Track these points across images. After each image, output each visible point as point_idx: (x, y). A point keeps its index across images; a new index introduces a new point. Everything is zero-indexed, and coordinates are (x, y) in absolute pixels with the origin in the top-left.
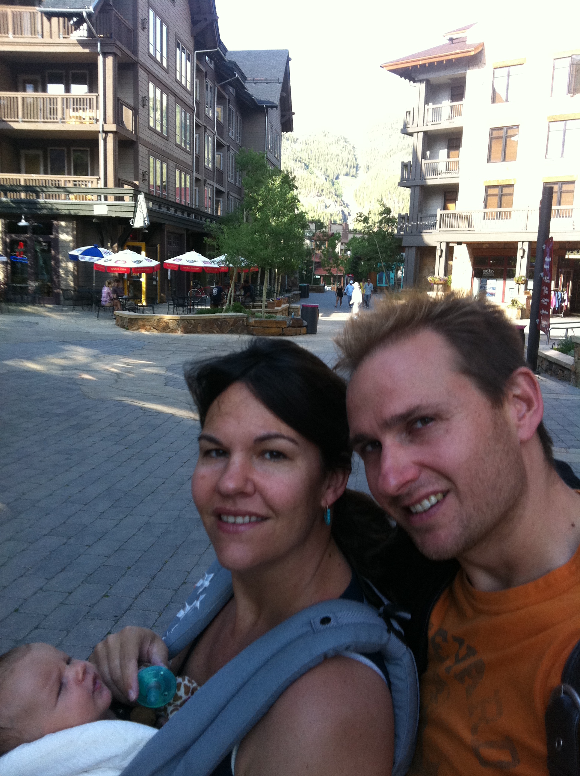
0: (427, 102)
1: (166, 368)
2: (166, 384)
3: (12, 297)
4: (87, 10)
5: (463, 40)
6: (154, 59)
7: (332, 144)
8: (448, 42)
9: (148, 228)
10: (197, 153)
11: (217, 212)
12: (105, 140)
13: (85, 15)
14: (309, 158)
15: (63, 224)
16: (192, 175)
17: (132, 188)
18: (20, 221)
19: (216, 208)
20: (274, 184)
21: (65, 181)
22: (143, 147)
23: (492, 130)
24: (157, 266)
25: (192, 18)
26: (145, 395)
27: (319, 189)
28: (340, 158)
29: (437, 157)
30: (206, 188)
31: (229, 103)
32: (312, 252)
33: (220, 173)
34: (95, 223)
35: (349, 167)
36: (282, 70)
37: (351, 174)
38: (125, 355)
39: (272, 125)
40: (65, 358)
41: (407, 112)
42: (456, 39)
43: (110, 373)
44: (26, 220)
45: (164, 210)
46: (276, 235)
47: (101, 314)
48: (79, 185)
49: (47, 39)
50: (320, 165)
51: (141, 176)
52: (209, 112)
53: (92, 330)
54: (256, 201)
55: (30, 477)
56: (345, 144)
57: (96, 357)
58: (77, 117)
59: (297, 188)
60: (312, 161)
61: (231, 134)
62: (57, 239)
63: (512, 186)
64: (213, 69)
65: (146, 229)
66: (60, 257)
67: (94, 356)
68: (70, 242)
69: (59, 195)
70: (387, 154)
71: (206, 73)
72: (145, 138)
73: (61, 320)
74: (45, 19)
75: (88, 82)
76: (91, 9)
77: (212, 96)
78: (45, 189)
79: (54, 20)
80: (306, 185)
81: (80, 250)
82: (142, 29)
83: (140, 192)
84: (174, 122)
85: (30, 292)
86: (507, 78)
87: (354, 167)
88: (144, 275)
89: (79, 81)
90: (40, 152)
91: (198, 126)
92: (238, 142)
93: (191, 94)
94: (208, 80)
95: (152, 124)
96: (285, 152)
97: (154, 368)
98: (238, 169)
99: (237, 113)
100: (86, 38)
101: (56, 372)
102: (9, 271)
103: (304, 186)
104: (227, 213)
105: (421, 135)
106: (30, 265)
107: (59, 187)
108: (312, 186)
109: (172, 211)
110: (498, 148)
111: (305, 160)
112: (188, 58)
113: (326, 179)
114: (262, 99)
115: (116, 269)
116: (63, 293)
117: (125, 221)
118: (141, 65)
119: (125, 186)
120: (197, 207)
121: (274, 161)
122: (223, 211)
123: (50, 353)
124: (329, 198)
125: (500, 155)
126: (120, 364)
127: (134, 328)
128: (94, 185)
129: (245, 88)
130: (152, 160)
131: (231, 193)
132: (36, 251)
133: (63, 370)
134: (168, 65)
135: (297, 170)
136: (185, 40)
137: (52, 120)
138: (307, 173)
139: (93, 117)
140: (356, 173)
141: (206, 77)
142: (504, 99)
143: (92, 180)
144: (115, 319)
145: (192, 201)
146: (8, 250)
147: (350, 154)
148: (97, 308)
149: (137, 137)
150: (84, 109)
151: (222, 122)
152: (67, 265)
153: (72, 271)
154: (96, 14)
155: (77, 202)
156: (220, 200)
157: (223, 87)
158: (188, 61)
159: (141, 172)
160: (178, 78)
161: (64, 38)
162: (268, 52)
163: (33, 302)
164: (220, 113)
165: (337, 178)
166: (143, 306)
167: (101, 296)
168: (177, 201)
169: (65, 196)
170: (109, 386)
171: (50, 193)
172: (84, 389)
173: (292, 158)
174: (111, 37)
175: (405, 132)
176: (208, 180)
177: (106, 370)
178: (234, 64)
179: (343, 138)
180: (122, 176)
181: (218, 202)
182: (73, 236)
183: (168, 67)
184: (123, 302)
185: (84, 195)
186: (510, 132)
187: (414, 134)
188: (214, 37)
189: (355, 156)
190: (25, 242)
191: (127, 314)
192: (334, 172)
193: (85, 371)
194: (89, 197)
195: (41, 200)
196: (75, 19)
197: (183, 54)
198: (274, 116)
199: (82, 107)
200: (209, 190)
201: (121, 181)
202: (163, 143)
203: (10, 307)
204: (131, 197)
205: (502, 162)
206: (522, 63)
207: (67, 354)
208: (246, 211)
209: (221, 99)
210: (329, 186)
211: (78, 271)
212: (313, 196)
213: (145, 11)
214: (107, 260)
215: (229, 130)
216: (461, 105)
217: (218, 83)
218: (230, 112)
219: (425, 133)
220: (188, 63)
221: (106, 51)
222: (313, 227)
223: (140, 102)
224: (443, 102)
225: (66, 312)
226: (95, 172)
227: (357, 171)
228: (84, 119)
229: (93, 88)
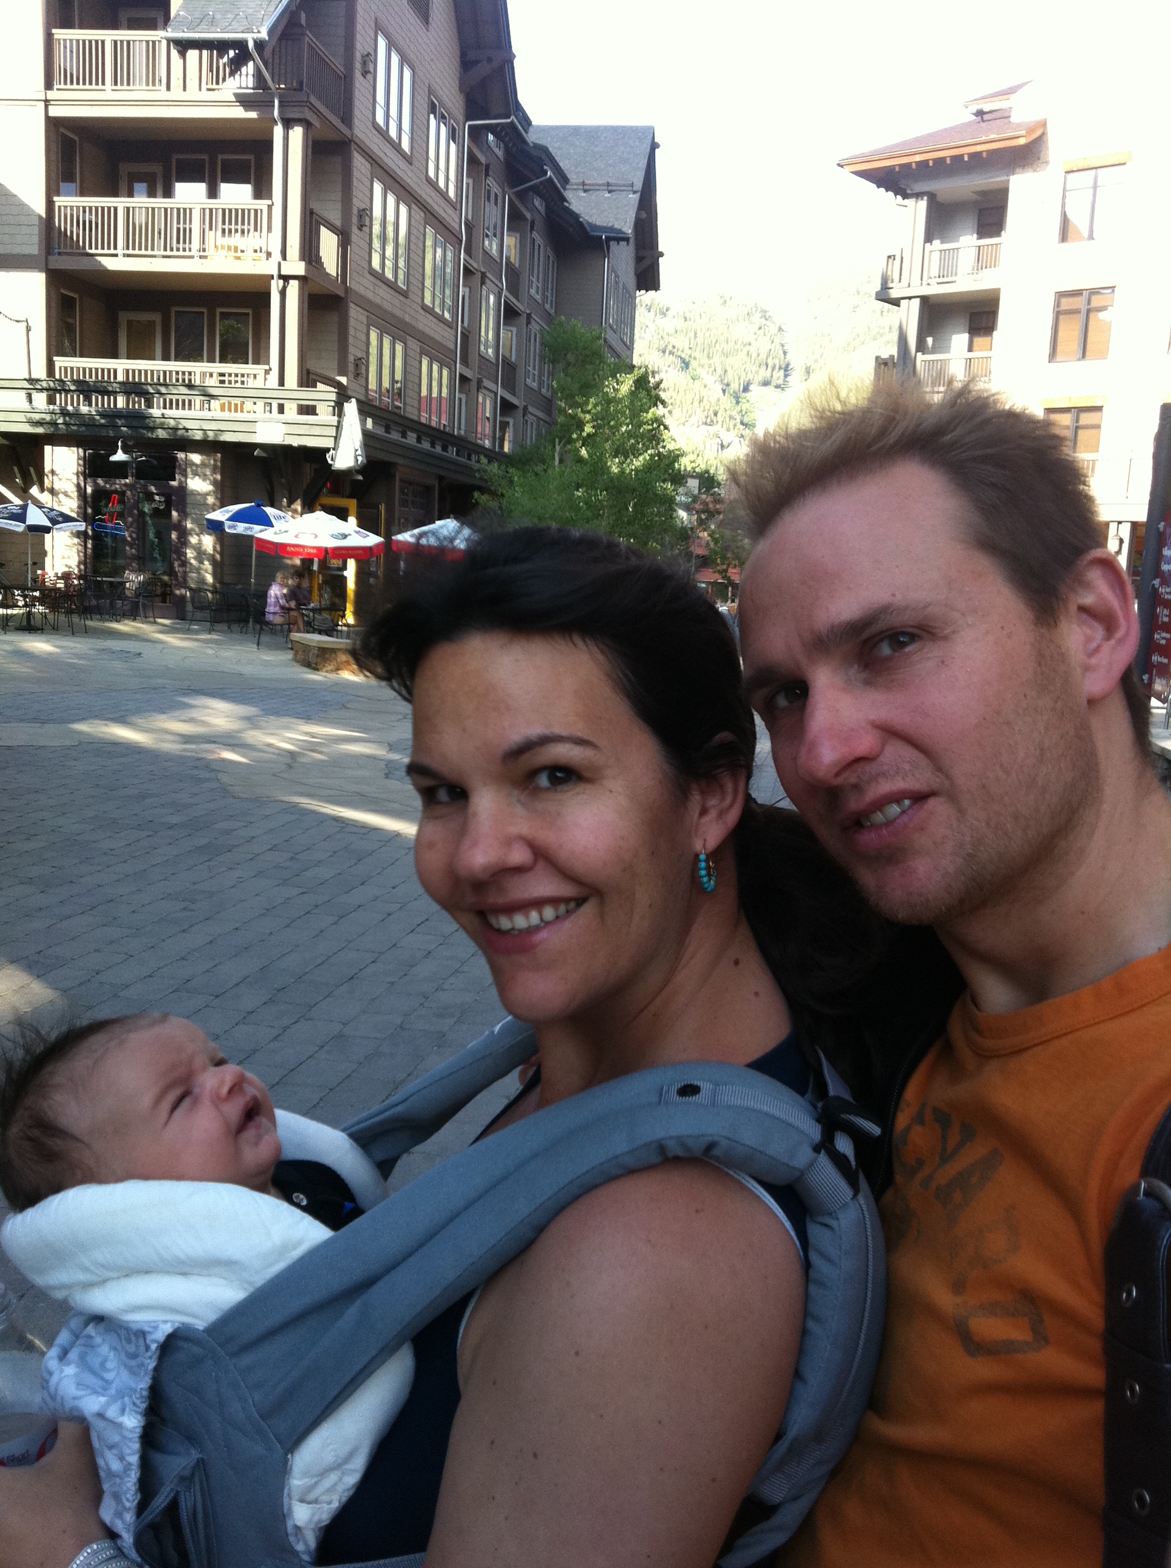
0: (928, 239)
1: (389, 745)
2: (387, 776)
3: (94, 602)
4: (256, 36)
5: (1004, 115)
6: (384, 134)
7: (738, 320)
8: (975, 117)
9: (363, 470)
10: (466, 324)
11: (502, 446)
12: (283, 293)
13: (251, 45)
14: (690, 348)
15: (196, 458)
16: (453, 369)
17: (332, 389)
18: (115, 452)
19: (499, 438)
20: (618, 390)
21: (203, 374)
22: (358, 309)
23: (1061, 295)
24: (378, 545)
25: (463, 55)
26: (345, 793)
27: (709, 410)
28: (753, 350)
29: (946, 349)
30: (480, 399)
31: (532, 229)
32: (690, 532)
33: (510, 368)
34: (257, 457)
35: (770, 369)
36: (640, 165)
37: (774, 383)
38: (308, 718)
39: (617, 276)
40: (191, 720)
41: (889, 257)
42: (991, 112)
43: (277, 751)
44: (125, 452)
45: (395, 436)
46: (620, 492)
47: (264, 638)
48: (230, 382)
49: (176, 93)
50: (711, 362)
51: (351, 368)
52: (491, 245)
53: (247, 670)
54: (580, 425)
55: (111, 942)
56: (763, 321)
57: (251, 722)
58: (229, 248)
59: (663, 403)
60: (697, 354)
61: (534, 289)
62: (183, 489)
63: (1098, 409)
64: (502, 160)
65: (358, 472)
66: (189, 525)
67: (248, 718)
68: (207, 494)
69: (190, 401)
70: (848, 345)
71: (487, 167)
72: (362, 290)
73: (186, 648)
74: (174, 53)
75: (252, 182)
76: (264, 35)
77: (499, 216)
78: (163, 390)
79: (192, 54)
80: (683, 401)
81: (228, 512)
82: (362, 75)
83: (348, 398)
84: (420, 261)
85: (127, 593)
86: (1092, 191)
87: (780, 368)
88: (351, 564)
89: (236, 175)
90: (156, 317)
91: (468, 272)
92: (547, 306)
93: (456, 206)
94: (490, 181)
95: (376, 263)
96: (643, 335)
97: (365, 744)
98: (547, 359)
99: (548, 249)
100: (252, 91)
101: (170, 746)
102: (89, 551)
103: (678, 403)
104: (522, 447)
105: (916, 303)
106: (129, 539)
107: (190, 386)
108: (696, 403)
109: (411, 438)
110: (1070, 332)
111: (683, 351)
112: (453, 135)
113: (724, 391)
114: (598, 223)
115: (297, 549)
116: (192, 598)
117: (319, 454)
118: (359, 146)
119: (320, 386)
120: (462, 432)
121: (619, 347)
122: (514, 442)
123: (162, 711)
124: (728, 430)
125: (1075, 346)
126: (296, 734)
127: (329, 668)
128: (259, 383)
129: (564, 199)
130: (374, 336)
131: (531, 409)
132: (142, 514)
133: (185, 743)
134: (412, 148)
135: (667, 372)
136: (447, 100)
137: (181, 253)
138: (686, 378)
139: (261, 248)
140: (785, 381)
141: (487, 175)
142: (1086, 234)
143: (255, 372)
144: (292, 649)
145: (451, 420)
146: (90, 511)
147: (773, 342)
148: (258, 627)
149: (347, 290)
150: (243, 232)
151: (517, 265)
152: (200, 540)
153: (212, 552)
154: (273, 43)
155: (226, 415)
156: (508, 423)
157: (521, 195)
158: (451, 142)
159: (351, 358)
160: (431, 173)
161: (209, 90)
162: (614, 130)
163: (133, 613)
164: (513, 251)
165: (746, 389)
166: (347, 625)
167: (266, 602)
168: (423, 420)
169: (202, 403)
170: (274, 775)
171: (174, 398)
172: (225, 779)
173: (656, 346)
174: (300, 88)
175: (884, 296)
176: (484, 380)
177: (270, 745)
178: (545, 150)
179: (759, 310)
180: (313, 365)
181: (504, 426)
182: (215, 483)
183: (411, 153)
184: (308, 616)
185: (238, 401)
186: (1096, 301)
187: (902, 301)
188: (506, 94)
189: (783, 346)
190: (122, 493)
191: (315, 638)
192: (740, 378)
193: (229, 745)
194: (248, 405)
195: (156, 412)
196: (232, 53)
197: (443, 128)
198: (622, 258)
199: (239, 227)
200: (488, 402)
201: (312, 376)
202: (397, 303)
203: (89, 623)
204: (332, 408)
205: (1079, 360)
206: (1122, 162)
207: (194, 714)
208: (559, 444)
209: (516, 219)
210: (730, 405)
211: (221, 554)
212: (696, 425)
213: (368, 39)
214: (280, 531)
215: (530, 282)
216: (997, 245)
217: (512, 186)
218: (534, 247)
219: (925, 300)
220: (453, 146)
221: (292, 116)
222: (693, 484)
223: (355, 220)
224: (962, 238)
225: (196, 635)
226: (260, 357)
227: (786, 376)
228: (243, 251)
229: (262, 190)
